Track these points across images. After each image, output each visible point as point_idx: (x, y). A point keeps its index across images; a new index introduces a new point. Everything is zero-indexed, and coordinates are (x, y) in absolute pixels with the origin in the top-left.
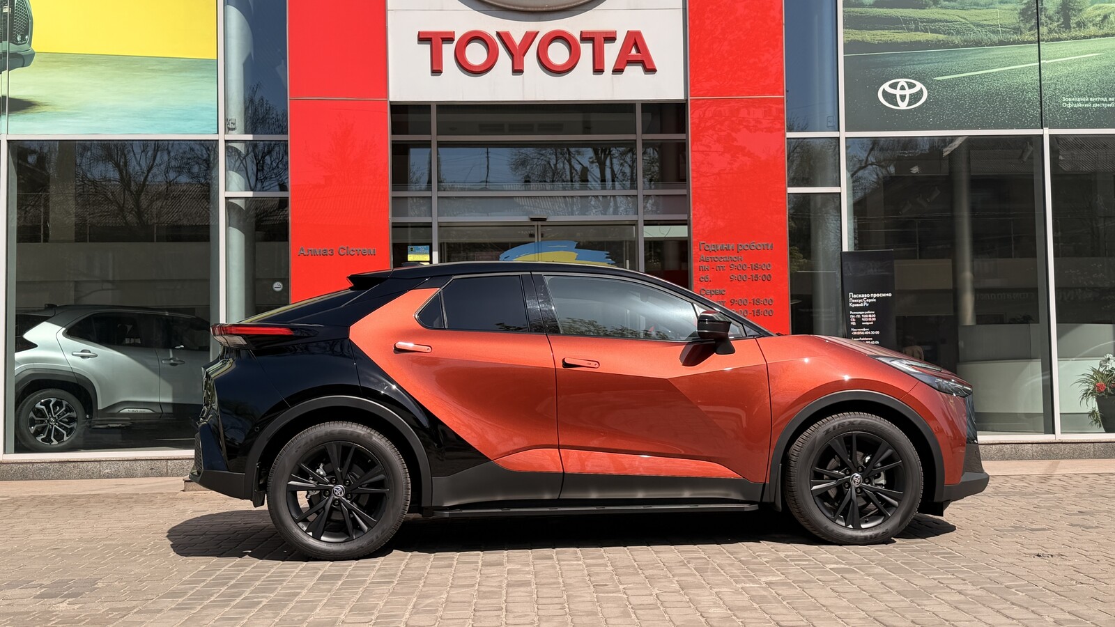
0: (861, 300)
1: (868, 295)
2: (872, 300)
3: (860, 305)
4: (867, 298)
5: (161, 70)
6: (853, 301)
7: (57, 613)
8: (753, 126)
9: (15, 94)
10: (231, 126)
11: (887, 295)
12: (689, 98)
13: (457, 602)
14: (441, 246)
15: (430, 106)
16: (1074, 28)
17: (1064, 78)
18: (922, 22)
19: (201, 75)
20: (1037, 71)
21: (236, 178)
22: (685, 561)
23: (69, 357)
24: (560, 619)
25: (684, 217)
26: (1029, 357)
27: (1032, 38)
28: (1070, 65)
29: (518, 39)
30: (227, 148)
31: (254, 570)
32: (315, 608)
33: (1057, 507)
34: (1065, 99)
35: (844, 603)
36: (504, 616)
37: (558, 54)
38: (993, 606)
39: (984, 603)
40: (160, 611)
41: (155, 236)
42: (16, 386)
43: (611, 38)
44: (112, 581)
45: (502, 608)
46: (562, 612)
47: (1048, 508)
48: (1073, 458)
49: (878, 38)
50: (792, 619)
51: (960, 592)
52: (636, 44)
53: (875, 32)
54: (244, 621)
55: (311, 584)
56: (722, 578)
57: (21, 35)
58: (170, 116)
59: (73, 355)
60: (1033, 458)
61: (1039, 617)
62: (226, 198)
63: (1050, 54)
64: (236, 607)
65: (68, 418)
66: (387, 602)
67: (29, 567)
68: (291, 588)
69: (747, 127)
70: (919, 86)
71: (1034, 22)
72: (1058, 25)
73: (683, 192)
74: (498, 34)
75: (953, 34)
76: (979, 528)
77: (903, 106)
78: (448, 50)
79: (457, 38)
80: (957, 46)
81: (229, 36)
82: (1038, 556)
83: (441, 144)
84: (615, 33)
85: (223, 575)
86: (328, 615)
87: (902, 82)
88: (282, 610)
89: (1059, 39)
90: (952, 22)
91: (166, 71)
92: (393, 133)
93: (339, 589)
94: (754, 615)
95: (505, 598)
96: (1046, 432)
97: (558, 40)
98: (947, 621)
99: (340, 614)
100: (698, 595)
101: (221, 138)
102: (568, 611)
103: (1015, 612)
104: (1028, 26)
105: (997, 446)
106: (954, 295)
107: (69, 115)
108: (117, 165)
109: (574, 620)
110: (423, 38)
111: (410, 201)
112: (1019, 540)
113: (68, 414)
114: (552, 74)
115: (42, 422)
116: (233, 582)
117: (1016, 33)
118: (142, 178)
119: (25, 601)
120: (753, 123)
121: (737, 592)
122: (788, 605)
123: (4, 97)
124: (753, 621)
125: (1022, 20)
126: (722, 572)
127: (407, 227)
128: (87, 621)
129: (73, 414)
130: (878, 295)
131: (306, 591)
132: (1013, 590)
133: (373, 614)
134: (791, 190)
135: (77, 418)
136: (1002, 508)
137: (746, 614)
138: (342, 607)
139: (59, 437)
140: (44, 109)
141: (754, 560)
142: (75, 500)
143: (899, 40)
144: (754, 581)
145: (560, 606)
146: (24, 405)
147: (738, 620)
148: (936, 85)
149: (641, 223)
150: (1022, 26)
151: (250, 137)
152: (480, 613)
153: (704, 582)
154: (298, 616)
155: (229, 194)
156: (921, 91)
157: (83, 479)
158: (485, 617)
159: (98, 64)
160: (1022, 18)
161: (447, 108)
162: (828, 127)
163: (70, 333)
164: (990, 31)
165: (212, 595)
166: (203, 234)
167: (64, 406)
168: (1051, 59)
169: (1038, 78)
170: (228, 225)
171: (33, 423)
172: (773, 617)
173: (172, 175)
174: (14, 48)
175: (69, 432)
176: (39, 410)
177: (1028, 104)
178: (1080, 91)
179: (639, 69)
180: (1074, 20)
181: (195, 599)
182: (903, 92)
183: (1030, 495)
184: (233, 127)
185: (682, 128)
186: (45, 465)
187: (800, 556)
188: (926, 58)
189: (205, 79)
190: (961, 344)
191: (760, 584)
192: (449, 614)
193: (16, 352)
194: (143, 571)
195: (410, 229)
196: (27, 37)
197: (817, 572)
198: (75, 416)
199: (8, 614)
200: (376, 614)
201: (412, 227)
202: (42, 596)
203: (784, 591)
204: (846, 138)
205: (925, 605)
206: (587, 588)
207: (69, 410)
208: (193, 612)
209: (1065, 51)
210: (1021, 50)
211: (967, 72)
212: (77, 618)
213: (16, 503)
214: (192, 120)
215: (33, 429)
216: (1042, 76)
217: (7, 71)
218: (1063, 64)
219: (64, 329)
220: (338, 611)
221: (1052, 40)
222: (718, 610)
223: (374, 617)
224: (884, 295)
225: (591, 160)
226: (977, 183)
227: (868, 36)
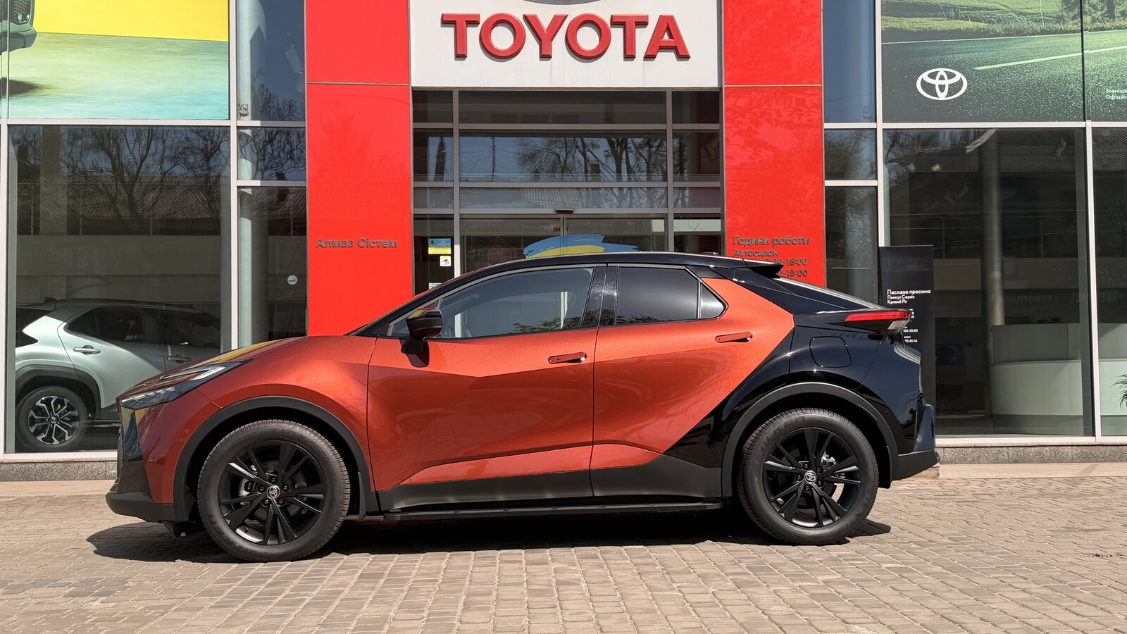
0: (900, 297)
1: (907, 292)
2: (911, 297)
3: (898, 302)
4: (906, 295)
5: (169, 53)
6: (892, 298)
7: (92, 611)
8: (775, 120)
9: (15, 76)
10: (243, 112)
11: (925, 292)
12: (724, 86)
13: (508, 600)
14: (462, 237)
15: (452, 91)
16: (1118, 17)
17: (1108, 70)
18: (962, 10)
19: (212, 58)
20: (1080, 61)
21: (247, 166)
22: (736, 561)
23: (71, 353)
24: (619, 616)
25: (717, 210)
26: (1067, 358)
27: (1075, 28)
28: (1114, 56)
29: (545, 23)
30: (239, 136)
31: (289, 569)
32: (362, 605)
33: (1107, 508)
34: (1108, 91)
35: (907, 601)
36: (559, 613)
37: (589, 40)
38: (1061, 604)
39: (1052, 601)
40: (200, 609)
41: (151, 229)
42: (17, 382)
43: (642, 23)
44: (142, 579)
45: (556, 606)
46: (619, 609)
47: (1099, 510)
48: (1114, 461)
49: (917, 26)
50: (857, 616)
51: (1024, 591)
52: (668, 29)
53: (914, 20)
54: (291, 618)
55: (352, 583)
56: (778, 576)
57: (22, 14)
58: (179, 101)
59: (74, 350)
60: (1073, 461)
61: (1110, 614)
62: (238, 187)
63: (1093, 44)
64: (279, 604)
65: (69, 416)
66: (435, 600)
67: (52, 566)
68: (333, 586)
69: (769, 121)
70: (959, 76)
71: (1077, 10)
72: (1102, 14)
73: (717, 184)
74: (525, 17)
75: (994, 23)
76: (1031, 528)
77: (942, 96)
78: (473, 34)
79: (482, 21)
80: (998, 35)
81: (241, 17)
82: (1098, 555)
83: (463, 133)
84: (647, 17)
85: (258, 574)
86: (377, 612)
87: (942, 71)
88: (328, 608)
89: (1103, 29)
90: (992, 10)
91: (175, 53)
92: (415, 121)
93: (382, 587)
94: (818, 612)
95: (557, 596)
96: (1086, 434)
97: (587, 24)
98: (1016, 618)
99: (390, 611)
100: (756, 593)
101: (233, 124)
102: (625, 609)
103: (1083, 609)
104: (1071, 14)
105: (1037, 449)
106: (983, 295)
107: (73, 99)
108: (110, 155)
109: (633, 617)
110: (447, 21)
111: (428, 190)
112: (1074, 540)
113: (70, 412)
114: (582, 60)
115: (43, 420)
116: (270, 581)
117: (1059, 22)
118: (136, 169)
119: (55, 600)
120: (774, 115)
121: (795, 590)
122: (850, 603)
123: (4, 79)
124: (818, 618)
125: (1065, 9)
126: (776, 571)
127: (426, 219)
128: (126, 618)
129: (76, 413)
130: (917, 292)
131: (349, 589)
132: (1078, 588)
133: (423, 611)
134: (829, 183)
135: (78, 417)
136: (1051, 509)
137: (810, 612)
138: (390, 604)
139: (61, 437)
140: (48, 92)
141: (808, 560)
142: (84, 500)
143: (938, 28)
144: (811, 580)
145: (615, 604)
146: (25, 401)
147: (802, 617)
148: (976, 75)
149: (671, 216)
150: (1065, 14)
151: (257, 123)
152: (535, 611)
153: (760, 581)
154: (346, 613)
155: (241, 183)
156: (961, 82)
157: (87, 479)
158: (541, 614)
159: (103, 45)
160: (1064, 7)
161: (471, 96)
162: (864, 118)
163: (72, 328)
164: (1032, 20)
165: (251, 593)
166: (214, 227)
167: (66, 404)
168: (1094, 49)
169: (1081, 68)
170: (240, 214)
171: (33, 422)
172: (837, 614)
173: (167, 166)
174: (14, 28)
175: (71, 431)
176: (39, 408)
177: (1070, 95)
178: (1124, 83)
179: (671, 55)
180: (1118, 10)
181: (234, 597)
182: (942, 82)
183: (1077, 497)
184: (245, 112)
185: (716, 118)
186: (48, 465)
187: (853, 556)
188: (967, 47)
189: (217, 62)
190: (990, 346)
191: (818, 583)
192: (501, 611)
193: (17, 347)
194: (173, 570)
195: (429, 221)
196: (28, 16)
197: (875, 571)
198: (77, 415)
199: (42, 613)
200: (427, 612)
201: (431, 219)
202: (72, 595)
203: (844, 590)
204: (883, 129)
205: (991, 603)
206: (640, 587)
207: (70, 408)
208: (235, 609)
209: (1109, 41)
210: (1064, 40)
211: (1008, 62)
212: (114, 616)
213: (23, 503)
214: (202, 105)
215: (32, 429)
216: (1085, 67)
217: (7, 51)
218: (1107, 55)
219: (65, 324)
220: (386, 608)
221: (1096, 30)
222: (779, 608)
223: (425, 615)
224: (923, 292)
225: (606, 153)
226: (1007, 181)
227: (906, 23)
